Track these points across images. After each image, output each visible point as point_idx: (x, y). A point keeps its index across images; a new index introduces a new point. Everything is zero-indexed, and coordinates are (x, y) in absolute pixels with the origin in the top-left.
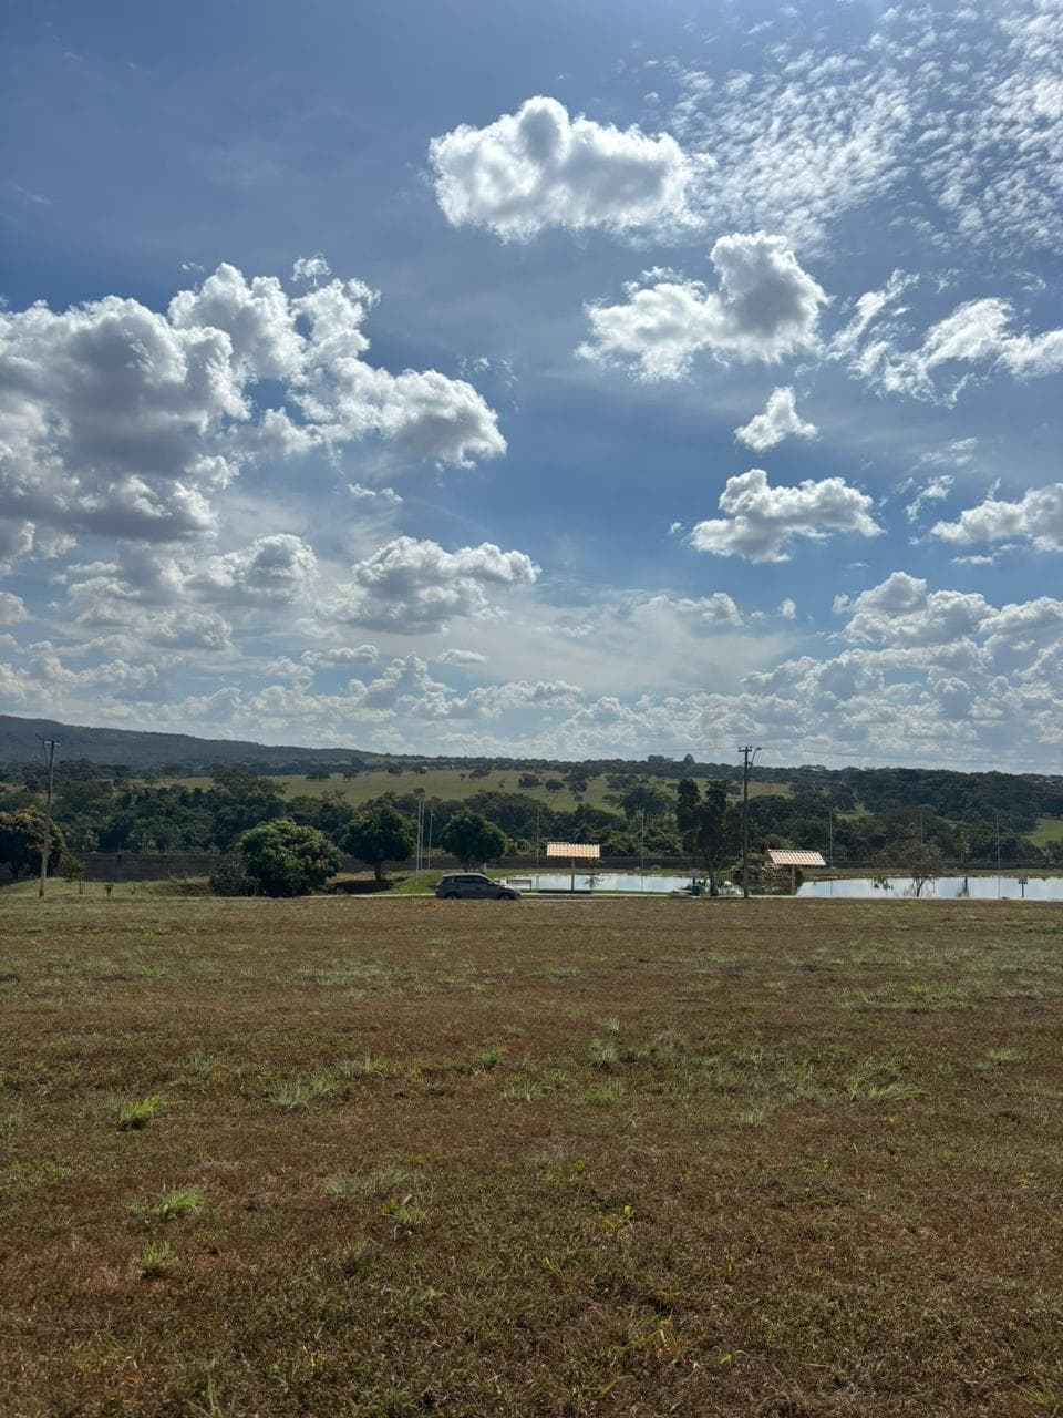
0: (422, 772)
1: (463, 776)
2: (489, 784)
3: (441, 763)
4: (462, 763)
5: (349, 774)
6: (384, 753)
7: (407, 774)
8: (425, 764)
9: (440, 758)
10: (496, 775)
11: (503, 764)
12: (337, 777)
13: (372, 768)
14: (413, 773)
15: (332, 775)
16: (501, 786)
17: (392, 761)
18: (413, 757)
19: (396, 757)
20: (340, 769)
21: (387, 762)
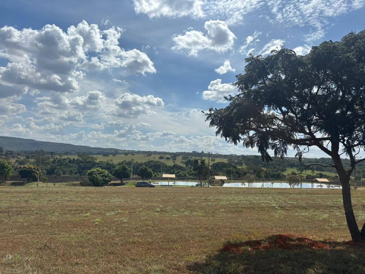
0: (134, 155)
1: (144, 156)
2: (151, 158)
3: (139, 152)
4: (144, 152)
5: (114, 155)
6: (124, 150)
7: (129, 155)
8: (135, 153)
9: (139, 151)
10: (153, 156)
11: (155, 153)
12: (111, 156)
13: (120, 154)
14: (131, 155)
15: (110, 155)
16: (154, 159)
17: (126, 152)
18: (131, 151)
19: (127, 151)
20: (111, 154)
21: (124, 152)
